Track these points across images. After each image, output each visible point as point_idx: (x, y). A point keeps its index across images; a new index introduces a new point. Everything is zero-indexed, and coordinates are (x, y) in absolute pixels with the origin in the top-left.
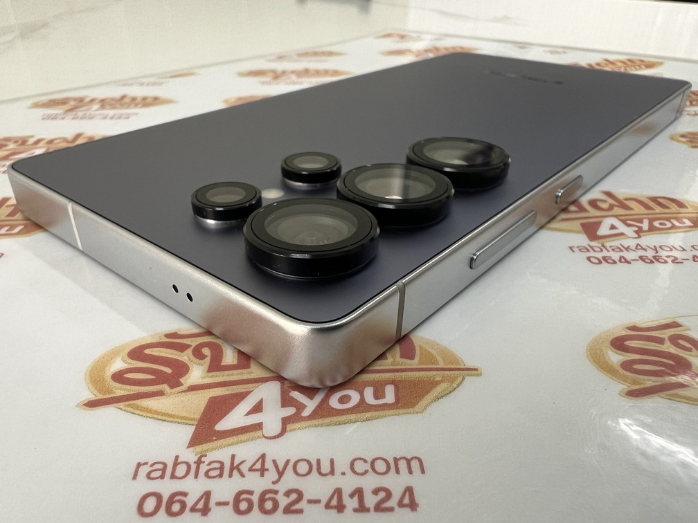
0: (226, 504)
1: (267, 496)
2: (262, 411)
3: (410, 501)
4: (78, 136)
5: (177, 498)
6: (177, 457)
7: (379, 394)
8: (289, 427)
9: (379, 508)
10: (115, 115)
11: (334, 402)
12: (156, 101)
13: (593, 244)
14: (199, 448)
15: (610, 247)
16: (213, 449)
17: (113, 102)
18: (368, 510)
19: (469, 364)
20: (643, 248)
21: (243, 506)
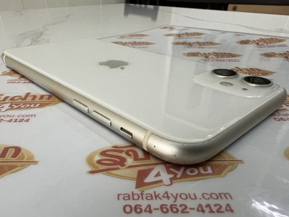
2: (160, 175)
3: (229, 209)
5: (138, 207)
6: (133, 192)
7: (205, 170)
9: (218, 211)
11: (188, 172)
14: (141, 189)
16: (146, 189)
18: (214, 212)
21: (165, 210)
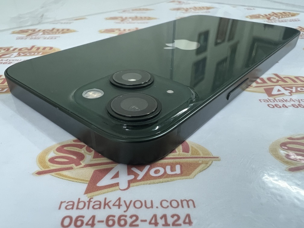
0: (102, 221)
1: (122, 218)
4: (33, 47)
8: (131, 185)
10: (49, 37)
12: (68, 31)
13: (270, 98)
15: (278, 100)
17: (48, 31)
19: (215, 155)
20: (293, 101)
